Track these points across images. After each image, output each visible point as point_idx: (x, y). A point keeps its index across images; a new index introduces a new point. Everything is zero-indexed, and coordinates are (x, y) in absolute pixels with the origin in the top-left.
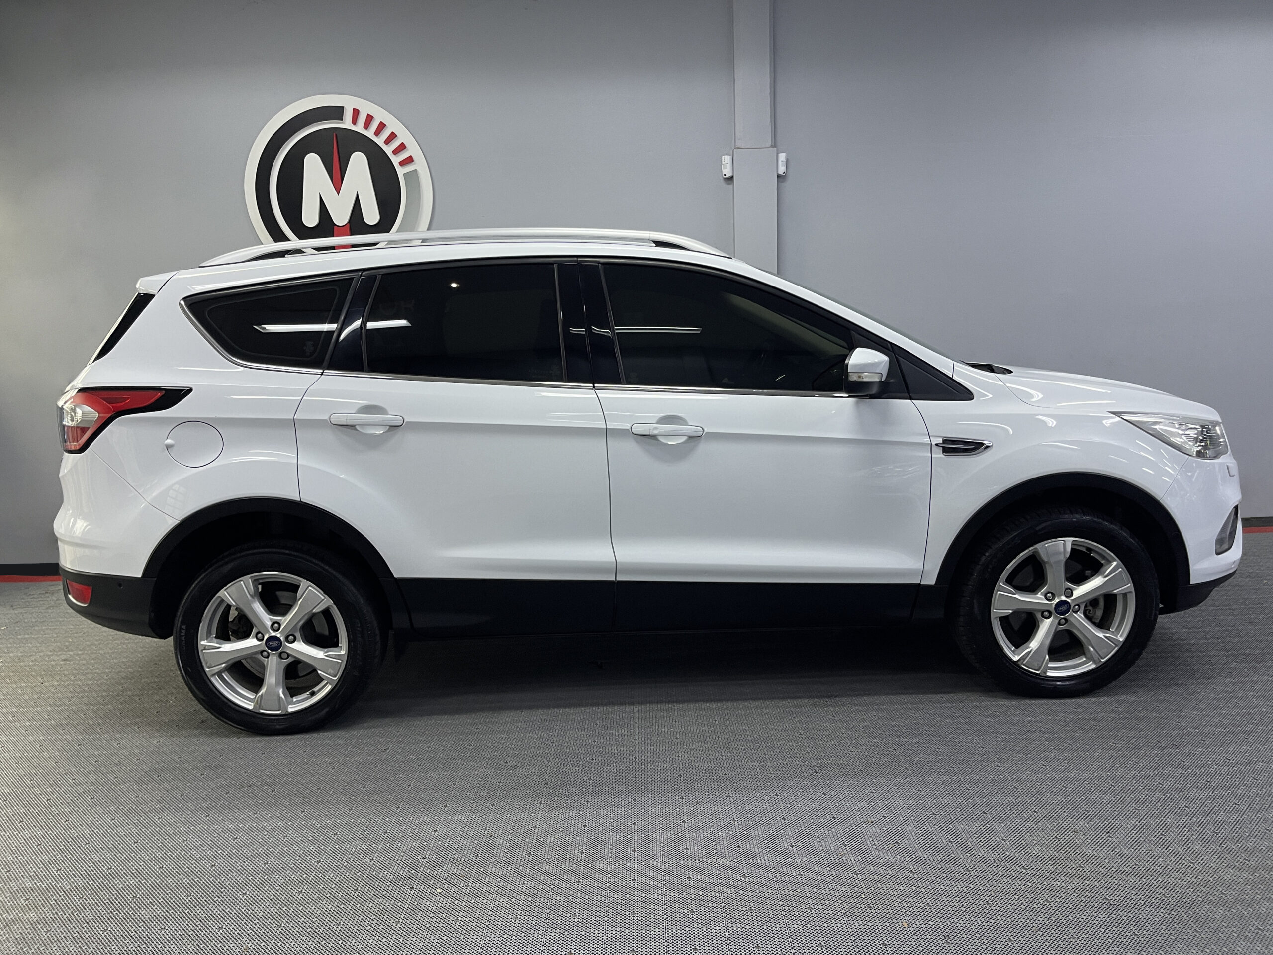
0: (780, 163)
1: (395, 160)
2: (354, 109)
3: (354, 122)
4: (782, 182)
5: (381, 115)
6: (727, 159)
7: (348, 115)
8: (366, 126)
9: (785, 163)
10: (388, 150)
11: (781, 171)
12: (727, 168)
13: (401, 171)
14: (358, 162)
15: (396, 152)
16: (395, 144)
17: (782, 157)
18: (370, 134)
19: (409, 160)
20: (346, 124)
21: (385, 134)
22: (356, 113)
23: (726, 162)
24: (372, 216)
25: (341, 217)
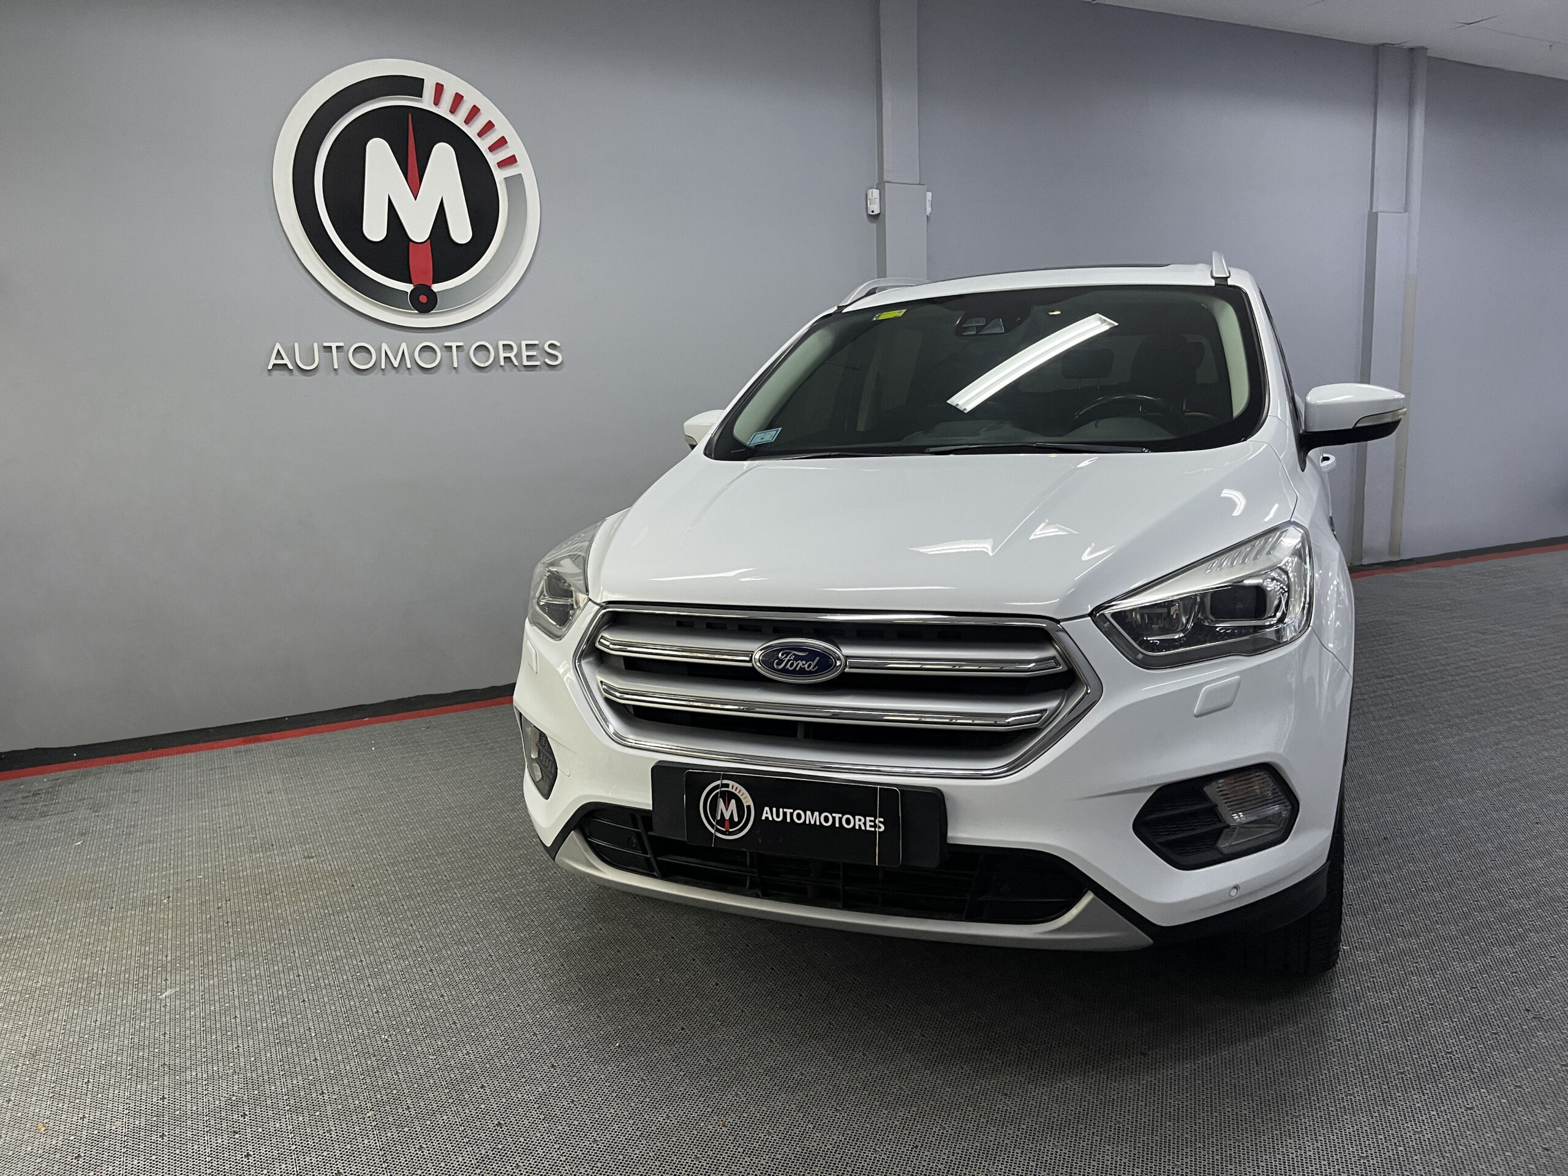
0: (927, 203)
1: (492, 159)
2: (437, 84)
3: (437, 102)
5: (473, 96)
6: (875, 194)
7: (429, 91)
8: (454, 109)
9: (931, 204)
10: (483, 144)
11: (929, 213)
12: (875, 204)
13: (500, 176)
14: (443, 156)
15: (493, 148)
16: (492, 138)
17: (929, 195)
18: (458, 120)
19: (511, 161)
20: (426, 103)
21: (479, 123)
22: (439, 89)
23: (873, 197)
24: (461, 231)
25: (419, 230)
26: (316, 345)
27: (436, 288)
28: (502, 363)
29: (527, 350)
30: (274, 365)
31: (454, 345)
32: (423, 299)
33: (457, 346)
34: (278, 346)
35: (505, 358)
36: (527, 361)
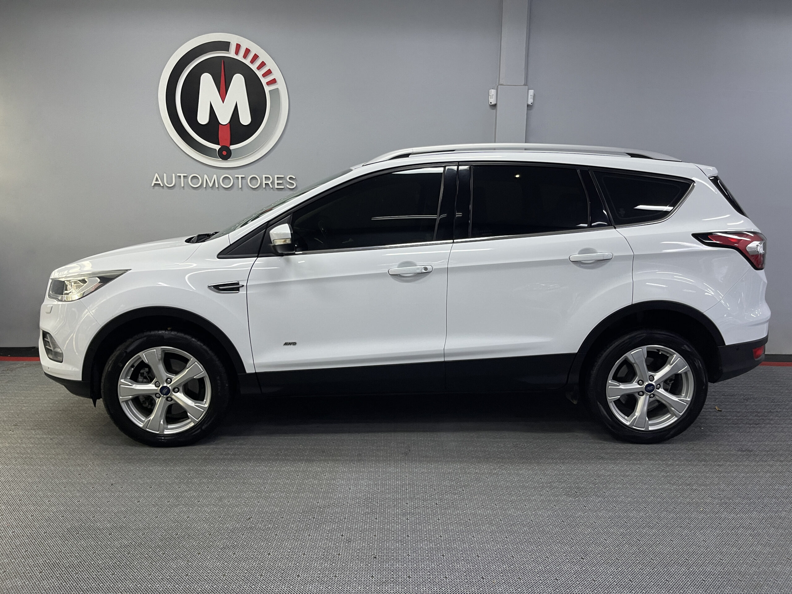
0: (529, 97)
1: (264, 81)
2: (237, 44)
3: (237, 53)
4: (530, 110)
5: (255, 49)
6: (493, 92)
7: (233, 48)
8: (245, 56)
9: (532, 97)
10: (259, 74)
11: (530, 103)
12: (492, 98)
13: (267, 89)
14: (238, 81)
15: (264, 75)
16: (264, 70)
17: (531, 92)
18: (247, 62)
19: (274, 81)
20: (231, 54)
21: (258, 63)
22: (238, 47)
23: (492, 94)
24: (245, 119)
25: (224, 119)
26: (173, 175)
27: (232, 147)
28: (264, 186)
29: (278, 180)
30: (155, 184)
31: (240, 176)
32: (224, 153)
33: (241, 177)
34: (157, 175)
35: (265, 184)
36: (278, 186)
